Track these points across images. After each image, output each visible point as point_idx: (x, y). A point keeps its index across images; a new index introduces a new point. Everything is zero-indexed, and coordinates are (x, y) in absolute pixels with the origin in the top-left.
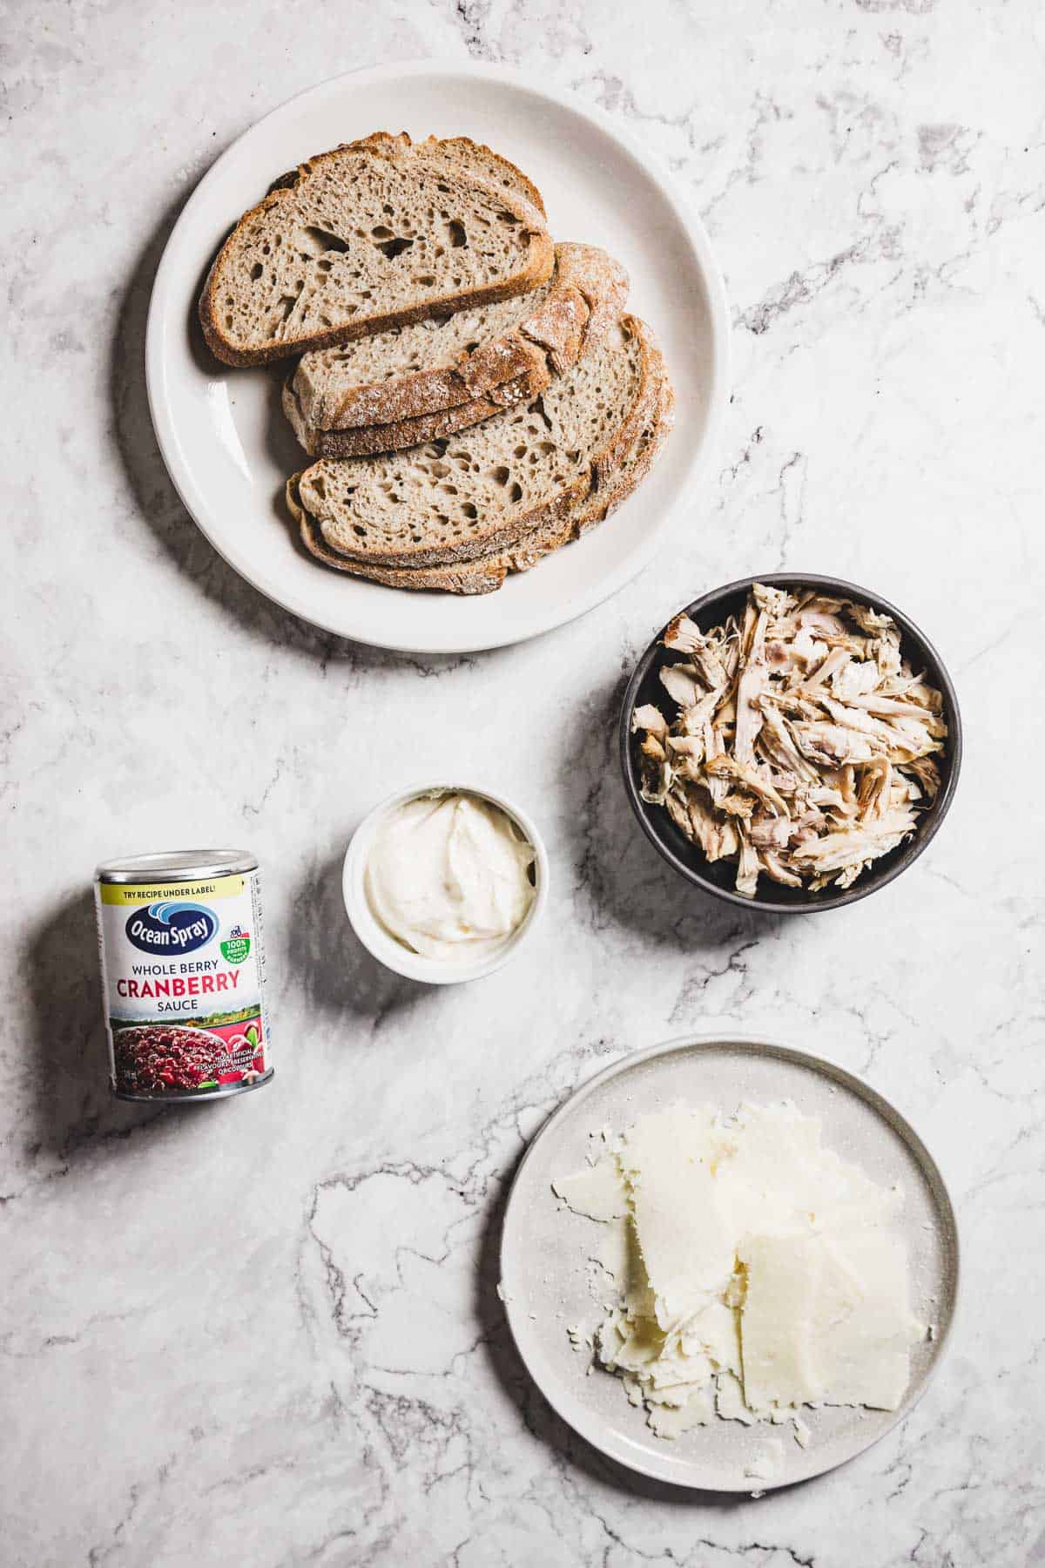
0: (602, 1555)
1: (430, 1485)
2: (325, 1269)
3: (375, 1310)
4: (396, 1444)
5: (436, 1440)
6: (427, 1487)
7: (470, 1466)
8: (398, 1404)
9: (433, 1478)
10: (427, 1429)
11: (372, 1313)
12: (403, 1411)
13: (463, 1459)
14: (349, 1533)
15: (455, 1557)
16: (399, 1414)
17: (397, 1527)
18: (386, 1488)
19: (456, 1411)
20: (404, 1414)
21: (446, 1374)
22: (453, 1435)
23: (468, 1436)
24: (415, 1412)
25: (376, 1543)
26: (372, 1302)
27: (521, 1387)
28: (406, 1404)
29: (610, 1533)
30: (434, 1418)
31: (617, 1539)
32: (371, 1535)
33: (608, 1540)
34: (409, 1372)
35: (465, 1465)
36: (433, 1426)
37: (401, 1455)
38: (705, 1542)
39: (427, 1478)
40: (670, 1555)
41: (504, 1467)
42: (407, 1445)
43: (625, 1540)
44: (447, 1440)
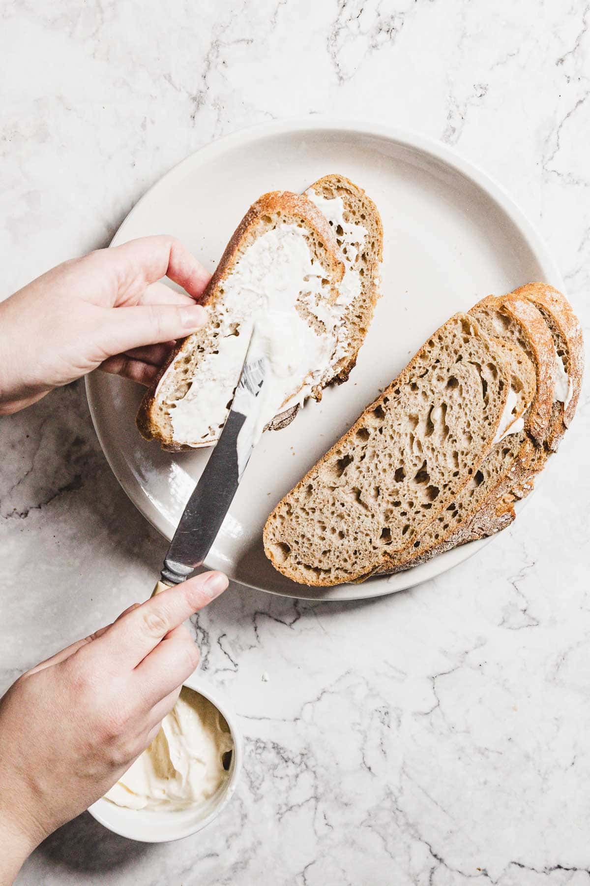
0: (428, 875)
1: (282, 814)
2: (193, 630)
3: (236, 665)
4: (253, 779)
5: (287, 776)
6: (280, 816)
7: (317, 799)
8: (256, 746)
9: (284, 808)
10: (280, 767)
11: (234, 668)
12: (259, 751)
13: (311, 793)
14: (213, 855)
15: (303, 876)
16: (256, 754)
17: (254, 850)
18: (245, 816)
19: (304, 752)
20: (260, 754)
21: (296, 719)
22: (302, 772)
23: (314, 772)
24: (270, 752)
25: (237, 863)
26: (233, 658)
27: (359, 731)
28: (262, 745)
29: (435, 856)
30: (285, 757)
31: (441, 860)
32: (231, 857)
33: (434, 862)
34: (264, 718)
35: (312, 797)
36: (285, 764)
37: (258, 789)
38: (515, 863)
39: (280, 809)
40: (486, 875)
41: (345, 800)
42: (263, 780)
43: (447, 861)
44: (297, 776)
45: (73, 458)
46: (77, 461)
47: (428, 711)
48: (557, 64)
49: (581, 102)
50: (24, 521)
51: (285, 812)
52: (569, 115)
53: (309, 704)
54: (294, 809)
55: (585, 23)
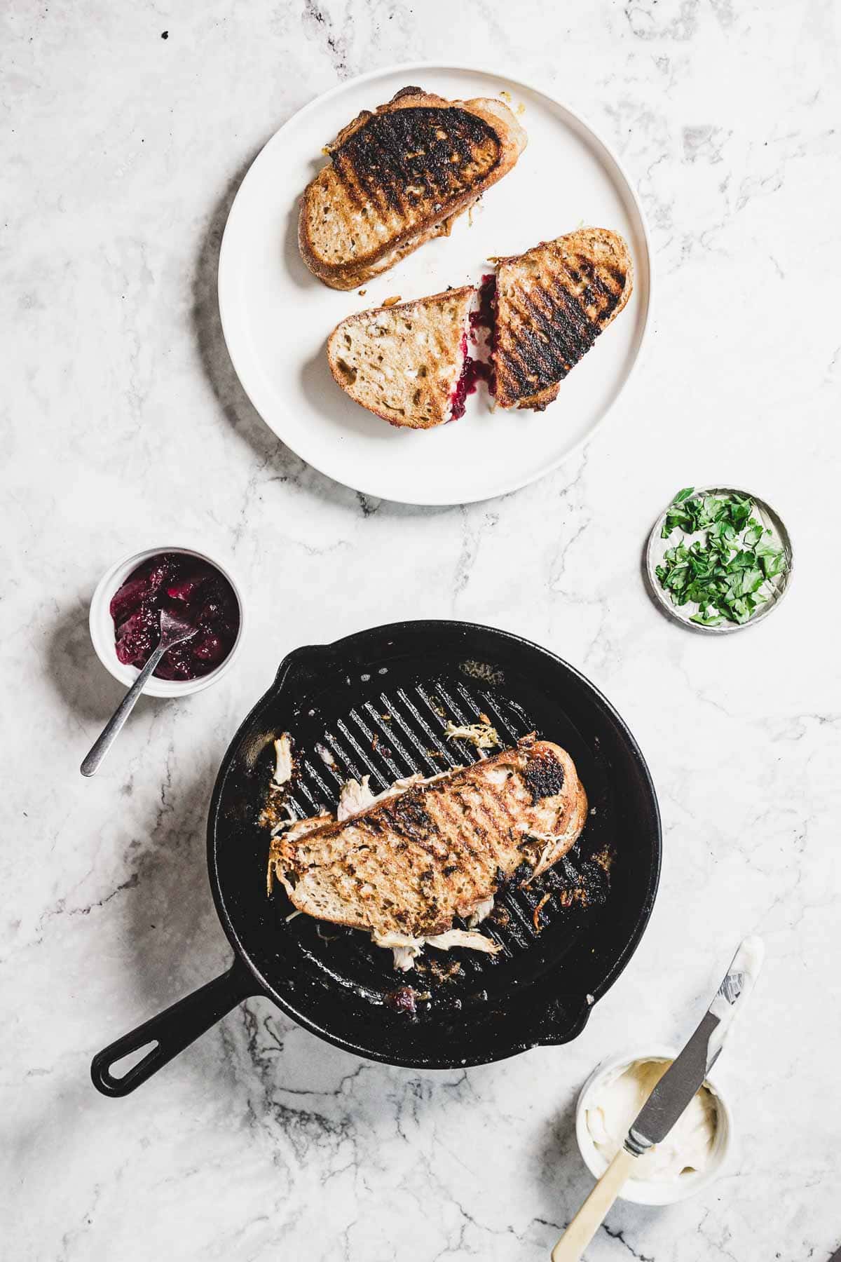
0: (459, 1231)
1: (325, 1180)
2: (242, 1014)
3: (281, 1044)
4: (299, 1148)
5: (330, 1144)
6: (323, 1180)
7: (357, 1164)
8: (300, 1117)
9: (328, 1174)
10: (323, 1136)
11: (279, 1047)
12: (304, 1122)
13: (352, 1159)
14: (263, 1218)
16: (301, 1125)
17: (301, 1213)
18: (292, 1182)
19: (345, 1122)
20: (304, 1125)
21: (336, 1093)
22: (342, 1140)
23: (354, 1141)
24: (313, 1123)
25: (285, 1225)
26: (279, 1038)
27: (394, 1102)
28: (306, 1117)
29: (465, 1215)
30: (327, 1127)
31: (471, 1219)
32: (280, 1220)
33: (464, 1220)
34: (308, 1092)
35: (352, 1164)
36: (327, 1134)
37: (303, 1156)
38: (538, 1220)
39: (324, 1174)
40: (512, 1231)
41: (382, 1165)
42: (307, 1149)
43: (476, 1219)
44: (338, 1145)
45: (130, 859)
46: (134, 862)
47: (456, 1082)
48: (561, 495)
49: (583, 528)
50: (86, 917)
51: (329, 1177)
52: (572, 540)
53: (348, 1079)
54: (336, 1174)
55: (585, 457)
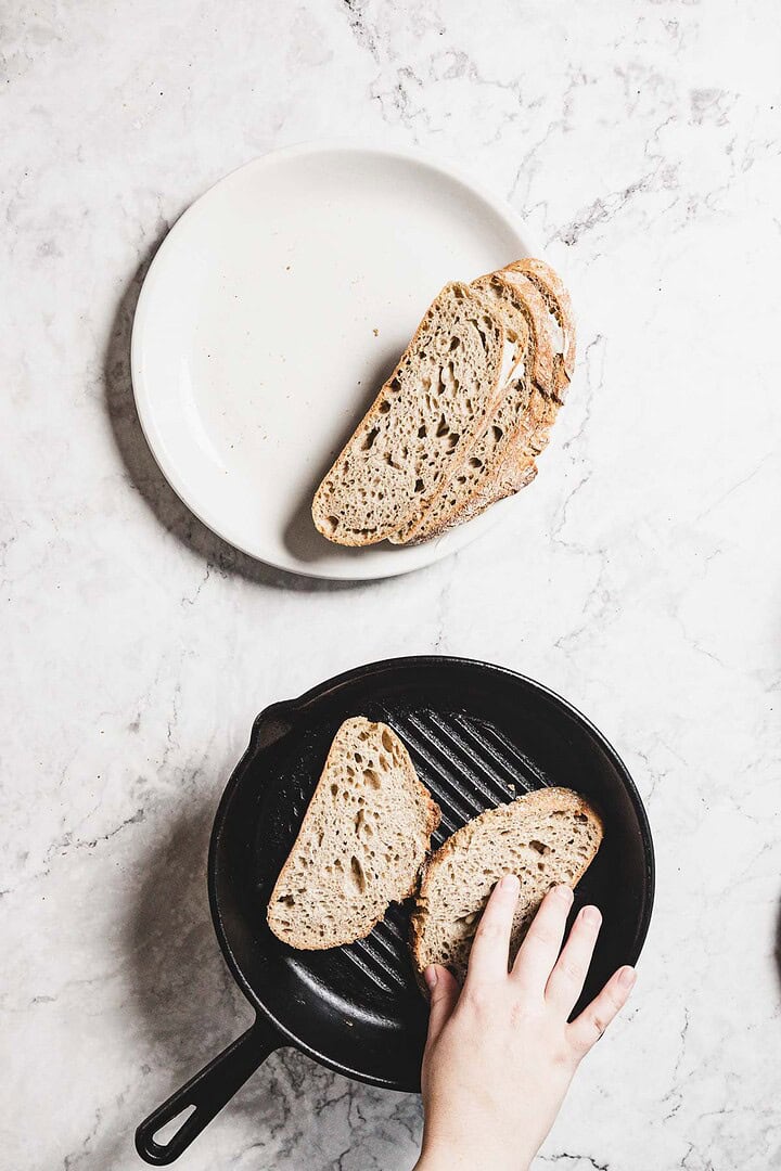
1: (321, 1109)
4: (295, 1078)
6: (318, 1110)
7: (351, 1095)
9: (323, 1103)
15: (339, 1163)
18: (287, 1110)
35: (347, 1094)
37: (299, 1086)
39: (319, 1104)
42: (304, 1079)
45: (136, 795)
46: (140, 797)
48: (564, 448)
50: (92, 850)
51: (324, 1106)
52: (574, 492)
54: (332, 1103)
